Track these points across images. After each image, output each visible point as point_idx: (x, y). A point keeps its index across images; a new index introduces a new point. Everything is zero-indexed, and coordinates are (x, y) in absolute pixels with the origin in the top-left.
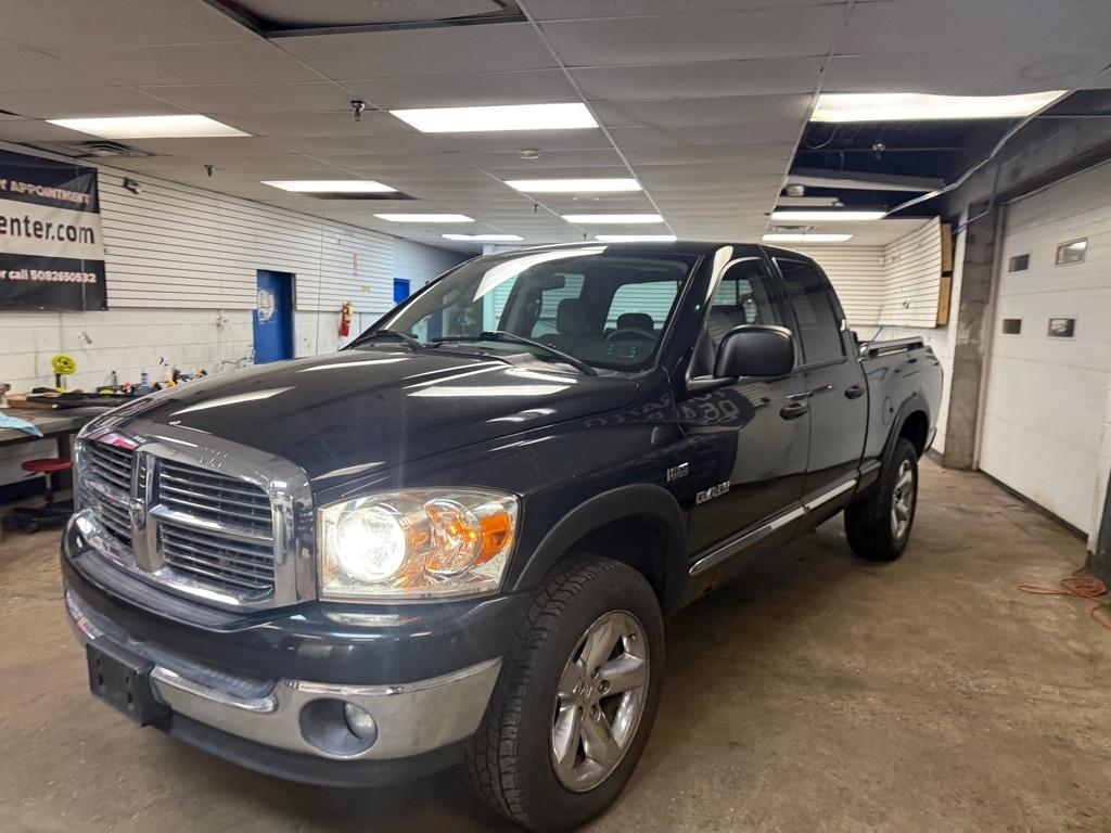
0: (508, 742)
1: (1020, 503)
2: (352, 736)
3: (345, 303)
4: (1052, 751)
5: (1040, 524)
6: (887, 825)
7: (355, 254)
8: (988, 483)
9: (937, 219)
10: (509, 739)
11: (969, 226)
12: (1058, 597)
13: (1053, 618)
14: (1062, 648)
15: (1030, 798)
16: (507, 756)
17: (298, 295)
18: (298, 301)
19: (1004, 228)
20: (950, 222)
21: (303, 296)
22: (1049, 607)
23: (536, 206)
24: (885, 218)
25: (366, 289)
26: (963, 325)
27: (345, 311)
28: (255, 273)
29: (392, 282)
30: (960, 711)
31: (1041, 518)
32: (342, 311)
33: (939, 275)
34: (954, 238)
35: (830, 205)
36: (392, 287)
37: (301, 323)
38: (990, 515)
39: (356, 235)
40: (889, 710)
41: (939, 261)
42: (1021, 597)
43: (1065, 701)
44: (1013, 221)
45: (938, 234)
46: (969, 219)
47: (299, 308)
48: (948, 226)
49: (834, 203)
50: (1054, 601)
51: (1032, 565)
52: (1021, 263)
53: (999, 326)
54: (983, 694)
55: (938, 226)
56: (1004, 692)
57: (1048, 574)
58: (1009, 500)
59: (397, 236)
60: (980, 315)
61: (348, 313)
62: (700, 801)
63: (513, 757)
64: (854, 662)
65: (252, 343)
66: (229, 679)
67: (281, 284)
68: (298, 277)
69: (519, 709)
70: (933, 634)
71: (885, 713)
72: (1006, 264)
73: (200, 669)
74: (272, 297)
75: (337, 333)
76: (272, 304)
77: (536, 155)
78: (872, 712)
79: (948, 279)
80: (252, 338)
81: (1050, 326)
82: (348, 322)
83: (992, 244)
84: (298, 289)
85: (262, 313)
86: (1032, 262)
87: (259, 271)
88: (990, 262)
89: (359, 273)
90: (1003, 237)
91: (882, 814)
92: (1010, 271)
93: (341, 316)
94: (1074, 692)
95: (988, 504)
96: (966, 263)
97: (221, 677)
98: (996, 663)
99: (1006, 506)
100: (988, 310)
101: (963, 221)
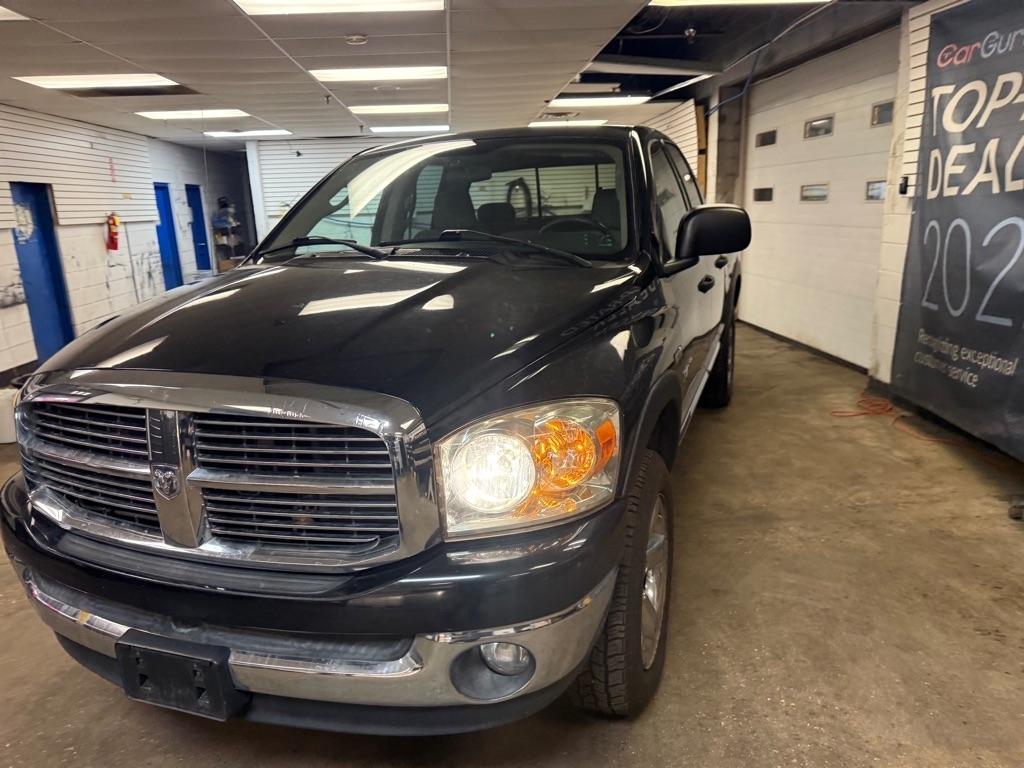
0: (617, 641)
1: (784, 344)
2: (496, 676)
3: (109, 214)
4: (943, 542)
5: (812, 359)
6: (877, 632)
7: (111, 158)
8: (752, 331)
9: (691, 102)
10: (616, 639)
11: (720, 108)
12: (863, 417)
13: (868, 434)
14: (892, 457)
15: (955, 583)
16: (617, 654)
17: (59, 208)
18: (60, 215)
19: (748, 107)
20: (703, 105)
21: (65, 208)
22: (861, 427)
23: (328, 97)
24: (649, 102)
25: (127, 196)
26: (720, 197)
27: (110, 221)
28: (8, 186)
29: (152, 187)
30: (861, 524)
31: (808, 355)
32: (108, 223)
33: (696, 153)
34: (707, 119)
35: (611, 90)
36: (153, 192)
37: (65, 239)
38: (769, 357)
39: (108, 137)
40: (812, 534)
41: (696, 140)
42: (837, 422)
43: (923, 500)
44: (754, 103)
45: (693, 115)
46: (720, 101)
47: (61, 222)
48: (701, 108)
49: (614, 89)
50: (862, 420)
51: (827, 393)
52: (768, 139)
53: (750, 195)
54: (866, 506)
55: (693, 108)
56: (878, 502)
57: (844, 398)
58: (774, 342)
59: (152, 137)
60: (733, 186)
61: (114, 224)
62: (726, 649)
63: (622, 654)
64: (757, 499)
65: (17, 266)
66: (342, 648)
67: (36, 197)
68: (55, 187)
69: (624, 608)
70: (798, 464)
71: (809, 538)
72: (753, 140)
73: (296, 644)
74: (28, 213)
75: (104, 247)
76: (30, 221)
77: (364, 40)
78: (800, 539)
79: (704, 156)
80: (16, 261)
81: (802, 191)
82: (116, 234)
83: (739, 123)
84: (57, 201)
85: (20, 232)
86: (779, 137)
87: (11, 183)
88: (737, 139)
89: (117, 178)
90: (748, 116)
91: (867, 623)
92: (757, 146)
93: (106, 228)
94: (924, 492)
95: (761, 348)
96: (720, 141)
97: (330, 647)
98: (856, 479)
99: (776, 348)
100: (739, 181)
101: (714, 103)
